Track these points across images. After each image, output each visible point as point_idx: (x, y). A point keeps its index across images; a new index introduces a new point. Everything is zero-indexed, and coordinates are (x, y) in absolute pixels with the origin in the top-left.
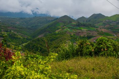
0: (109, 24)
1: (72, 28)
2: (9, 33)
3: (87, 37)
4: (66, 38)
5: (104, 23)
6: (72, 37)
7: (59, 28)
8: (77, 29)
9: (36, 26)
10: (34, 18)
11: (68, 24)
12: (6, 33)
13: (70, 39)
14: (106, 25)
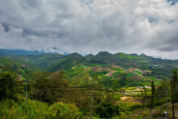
0: (116, 61)
1: (87, 65)
2: (25, 70)
3: (103, 72)
4: (85, 74)
5: (111, 60)
6: (90, 72)
7: (73, 65)
8: (91, 65)
9: (45, 63)
10: (41, 55)
11: (82, 61)
12: (23, 70)
13: (89, 74)
14: (113, 62)
